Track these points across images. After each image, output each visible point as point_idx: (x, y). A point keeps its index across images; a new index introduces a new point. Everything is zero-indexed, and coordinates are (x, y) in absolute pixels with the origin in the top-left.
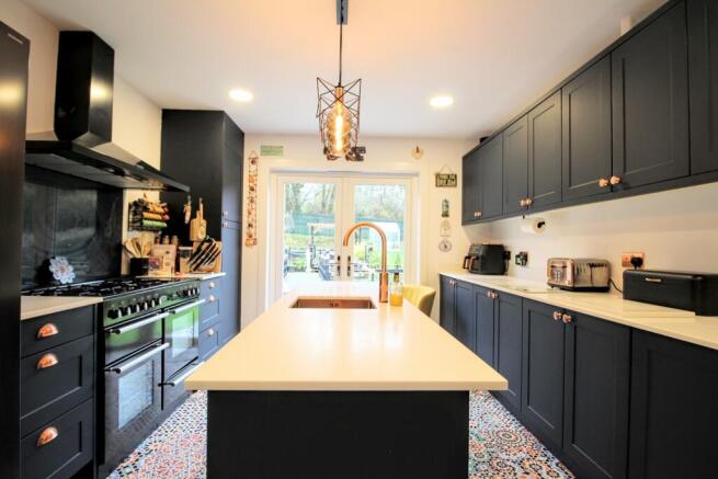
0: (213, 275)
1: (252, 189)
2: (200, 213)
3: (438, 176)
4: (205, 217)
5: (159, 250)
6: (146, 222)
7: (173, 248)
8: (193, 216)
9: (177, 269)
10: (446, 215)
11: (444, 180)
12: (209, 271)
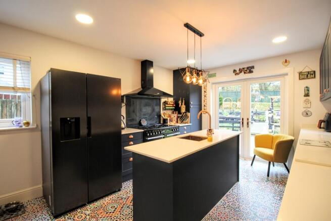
0: (187, 124)
1: (205, 92)
2: (183, 103)
3: (300, 73)
4: (185, 104)
5: (172, 116)
6: (167, 108)
7: (176, 115)
8: (182, 105)
9: (177, 122)
10: (307, 95)
11: (306, 75)
12: (186, 123)
